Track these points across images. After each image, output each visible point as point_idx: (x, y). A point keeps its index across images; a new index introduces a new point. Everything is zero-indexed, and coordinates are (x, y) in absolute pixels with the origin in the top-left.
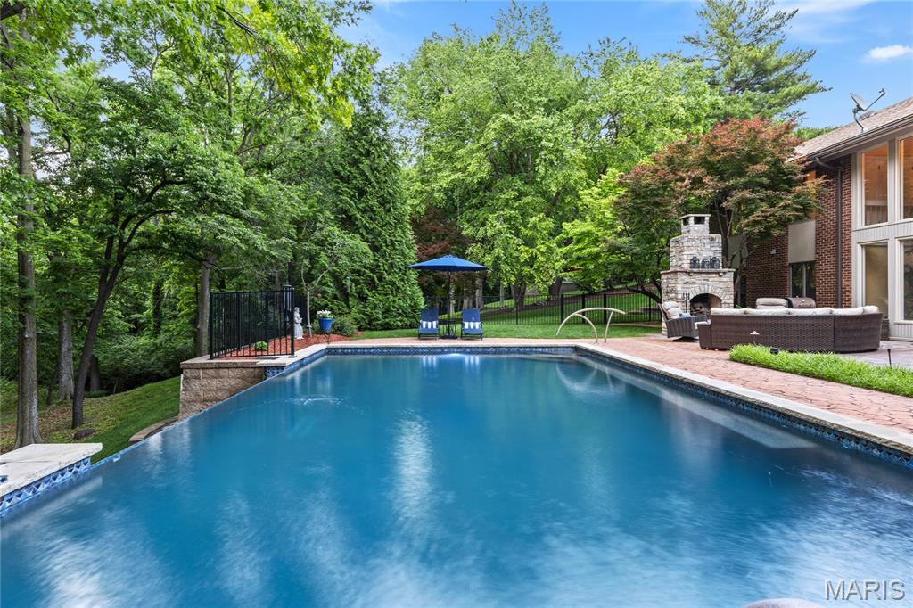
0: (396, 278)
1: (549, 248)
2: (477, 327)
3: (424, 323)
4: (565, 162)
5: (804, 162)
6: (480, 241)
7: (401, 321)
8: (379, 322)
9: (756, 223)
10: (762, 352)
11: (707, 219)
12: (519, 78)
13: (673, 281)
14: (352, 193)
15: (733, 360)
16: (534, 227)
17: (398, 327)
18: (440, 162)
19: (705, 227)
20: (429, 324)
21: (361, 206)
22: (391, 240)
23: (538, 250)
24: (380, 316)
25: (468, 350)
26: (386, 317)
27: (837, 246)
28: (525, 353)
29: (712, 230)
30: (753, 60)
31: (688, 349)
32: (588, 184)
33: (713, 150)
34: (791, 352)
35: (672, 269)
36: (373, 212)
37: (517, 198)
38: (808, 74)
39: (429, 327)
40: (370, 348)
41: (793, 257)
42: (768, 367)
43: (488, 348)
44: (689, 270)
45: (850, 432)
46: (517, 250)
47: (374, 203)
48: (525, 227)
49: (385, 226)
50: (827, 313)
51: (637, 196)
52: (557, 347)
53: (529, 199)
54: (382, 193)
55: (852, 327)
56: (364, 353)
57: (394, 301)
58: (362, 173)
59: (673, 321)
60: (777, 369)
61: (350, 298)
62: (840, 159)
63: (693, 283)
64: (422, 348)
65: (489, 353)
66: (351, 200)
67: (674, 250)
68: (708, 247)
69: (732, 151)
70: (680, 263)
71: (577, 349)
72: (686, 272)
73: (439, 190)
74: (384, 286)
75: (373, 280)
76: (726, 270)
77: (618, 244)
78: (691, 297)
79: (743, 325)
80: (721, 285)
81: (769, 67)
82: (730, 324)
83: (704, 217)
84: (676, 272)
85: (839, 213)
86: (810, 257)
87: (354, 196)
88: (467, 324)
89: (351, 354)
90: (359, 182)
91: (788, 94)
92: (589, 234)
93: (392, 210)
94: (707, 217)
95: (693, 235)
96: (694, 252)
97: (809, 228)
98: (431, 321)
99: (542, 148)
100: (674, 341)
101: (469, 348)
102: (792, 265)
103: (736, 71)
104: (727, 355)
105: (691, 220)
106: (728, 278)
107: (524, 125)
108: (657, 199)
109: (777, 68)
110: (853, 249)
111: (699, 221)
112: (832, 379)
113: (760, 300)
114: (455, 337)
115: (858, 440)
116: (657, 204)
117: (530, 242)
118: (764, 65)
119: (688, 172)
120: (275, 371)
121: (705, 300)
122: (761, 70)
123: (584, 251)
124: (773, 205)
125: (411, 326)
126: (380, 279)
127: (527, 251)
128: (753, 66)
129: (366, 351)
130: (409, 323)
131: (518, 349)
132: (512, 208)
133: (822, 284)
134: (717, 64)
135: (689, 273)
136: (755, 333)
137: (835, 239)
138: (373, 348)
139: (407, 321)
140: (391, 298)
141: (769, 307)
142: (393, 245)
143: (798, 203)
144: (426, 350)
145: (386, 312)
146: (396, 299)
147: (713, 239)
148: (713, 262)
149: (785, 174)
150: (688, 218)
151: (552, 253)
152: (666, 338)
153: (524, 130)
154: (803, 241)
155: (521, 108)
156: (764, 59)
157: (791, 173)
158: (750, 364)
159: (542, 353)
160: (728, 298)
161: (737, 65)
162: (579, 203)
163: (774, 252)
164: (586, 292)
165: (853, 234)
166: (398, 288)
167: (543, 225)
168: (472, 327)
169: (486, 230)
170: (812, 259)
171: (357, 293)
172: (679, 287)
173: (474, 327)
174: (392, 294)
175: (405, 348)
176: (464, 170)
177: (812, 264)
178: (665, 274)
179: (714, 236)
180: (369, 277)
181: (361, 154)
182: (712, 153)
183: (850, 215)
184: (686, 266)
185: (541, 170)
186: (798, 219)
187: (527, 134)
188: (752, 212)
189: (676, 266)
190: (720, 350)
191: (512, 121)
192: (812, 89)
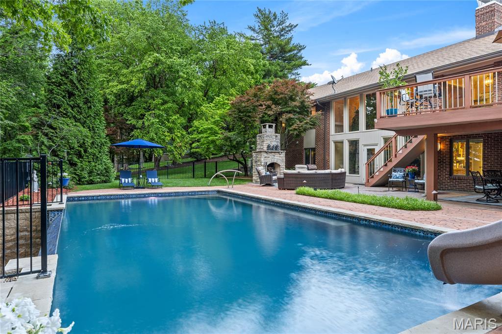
0: (96, 151)
1: (182, 134)
2: (156, 181)
3: (123, 180)
4: (192, 86)
5: (313, 103)
6: (140, 128)
7: (99, 178)
8: (86, 179)
9: (295, 129)
10: (311, 190)
11: (274, 126)
12: (165, 33)
13: (260, 156)
14: (64, 94)
15: (298, 194)
16: (173, 122)
17: (98, 183)
18: (110, 75)
19: (273, 130)
20: (127, 180)
21: (72, 103)
22: (93, 127)
23: (176, 136)
24: (86, 176)
25: (160, 195)
26: (90, 176)
27: (324, 142)
28: (192, 195)
29: (276, 132)
30: (280, 45)
31: (272, 190)
32: (203, 100)
33: (276, 93)
34: (321, 189)
35: (257, 150)
36: (80, 108)
37: (163, 104)
38: (302, 56)
39: (127, 182)
40: (98, 196)
41: (305, 146)
42: (314, 196)
43: (172, 193)
44: (267, 151)
45: (363, 218)
46: (163, 134)
47: (80, 102)
48: (169, 122)
49: (88, 117)
50: (329, 172)
51: (240, 112)
52: (209, 191)
53: (169, 105)
54: (86, 96)
55: (338, 178)
56: (93, 200)
57: (95, 166)
58: (72, 81)
59: (263, 176)
60: (318, 197)
61: (63, 164)
62: (325, 103)
63: (269, 157)
64: (132, 195)
65: (172, 196)
66: (64, 99)
67: (259, 140)
68: (275, 140)
69: (285, 94)
70: (262, 147)
71: (219, 192)
72: (265, 152)
73: (110, 94)
74: (87, 156)
75: (80, 152)
76: (282, 151)
77: (229, 136)
78: (268, 164)
79: (298, 178)
80: (280, 158)
81: (287, 50)
82: (293, 177)
83: (272, 125)
84: (261, 152)
85: (325, 127)
86: (313, 145)
87: (65, 96)
88: (150, 179)
89: (84, 200)
90: (69, 87)
91: (294, 65)
92: (211, 129)
93: (92, 107)
94: (274, 125)
95: (268, 134)
96: (269, 142)
97: (313, 133)
98: (128, 178)
99: (179, 77)
100: (262, 186)
101: (161, 193)
102: (305, 149)
103: (272, 48)
104: (294, 192)
105: (267, 126)
106: (283, 155)
107: (169, 62)
108: (250, 114)
109: (290, 51)
110: (330, 144)
111: (270, 127)
112: (341, 200)
113: (297, 166)
114: (143, 188)
115: (366, 220)
116: (249, 116)
117: (171, 130)
118: (285, 48)
119: (263, 101)
120: (56, 213)
121: (272, 166)
122: (283, 50)
123: (209, 138)
124: (301, 122)
125: (105, 182)
126: (85, 151)
127: (169, 136)
128: (279, 48)
129: (95, 198)
130: (104, 179)
131: (188, 193)
132: (159, 110)
133: (319, 158)
134: (262, 43)
135: (267, 152)
136: (305, 181)
137: (323, 138)
138: (100, 196)
139: (104, 178)
140: (93, 164)
141: (301, 169)
142: (94, 130)
143: (311, 121)
144: (135, 196)
145: (90, 173)
146: (97, 164)
147: (276, 136)
148: (277, 147)
149: (306, 108)
150: (265, 125)
151: (183, 138)
152: (259, 185)
153: (168, 65)
154: (310, 139)
155: (166, 51)
156: (285, 46)
157: (308, 108)
158: (306, 195)
159: (201, 194)
160: (283, 164)
161: (273, 46)
162: (199, 110)
163: (297, 142)
164: (195, 159)
165: (330, 136)
166: (97, 157)
167: (179, 121)
168: (153, 181)
169: (143, 122)
170: (314, 147)
171: (68, 160)
172: (262, 159)
173: (155, 181)
174: (94, 161)
175: (120, 195)
176: (128, 82)
177: (314, 149)
178: (255, 152)
179: (277, 134)
180: (77, 150)
181: (70, 68)
182: (275, 94)
183: (329, 128)
184: (265, 149)
185: (179, 89)
186: (311, 128)
187: (170, 67)
188: (293, 124)
189: (260, 149)
190: (288, 189)
191: (161, 58)
192: (305, 63)
